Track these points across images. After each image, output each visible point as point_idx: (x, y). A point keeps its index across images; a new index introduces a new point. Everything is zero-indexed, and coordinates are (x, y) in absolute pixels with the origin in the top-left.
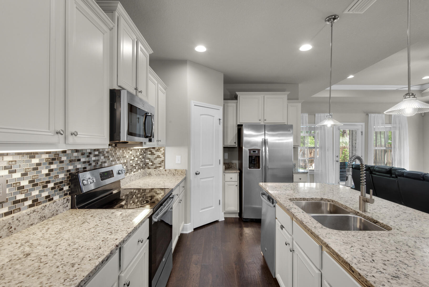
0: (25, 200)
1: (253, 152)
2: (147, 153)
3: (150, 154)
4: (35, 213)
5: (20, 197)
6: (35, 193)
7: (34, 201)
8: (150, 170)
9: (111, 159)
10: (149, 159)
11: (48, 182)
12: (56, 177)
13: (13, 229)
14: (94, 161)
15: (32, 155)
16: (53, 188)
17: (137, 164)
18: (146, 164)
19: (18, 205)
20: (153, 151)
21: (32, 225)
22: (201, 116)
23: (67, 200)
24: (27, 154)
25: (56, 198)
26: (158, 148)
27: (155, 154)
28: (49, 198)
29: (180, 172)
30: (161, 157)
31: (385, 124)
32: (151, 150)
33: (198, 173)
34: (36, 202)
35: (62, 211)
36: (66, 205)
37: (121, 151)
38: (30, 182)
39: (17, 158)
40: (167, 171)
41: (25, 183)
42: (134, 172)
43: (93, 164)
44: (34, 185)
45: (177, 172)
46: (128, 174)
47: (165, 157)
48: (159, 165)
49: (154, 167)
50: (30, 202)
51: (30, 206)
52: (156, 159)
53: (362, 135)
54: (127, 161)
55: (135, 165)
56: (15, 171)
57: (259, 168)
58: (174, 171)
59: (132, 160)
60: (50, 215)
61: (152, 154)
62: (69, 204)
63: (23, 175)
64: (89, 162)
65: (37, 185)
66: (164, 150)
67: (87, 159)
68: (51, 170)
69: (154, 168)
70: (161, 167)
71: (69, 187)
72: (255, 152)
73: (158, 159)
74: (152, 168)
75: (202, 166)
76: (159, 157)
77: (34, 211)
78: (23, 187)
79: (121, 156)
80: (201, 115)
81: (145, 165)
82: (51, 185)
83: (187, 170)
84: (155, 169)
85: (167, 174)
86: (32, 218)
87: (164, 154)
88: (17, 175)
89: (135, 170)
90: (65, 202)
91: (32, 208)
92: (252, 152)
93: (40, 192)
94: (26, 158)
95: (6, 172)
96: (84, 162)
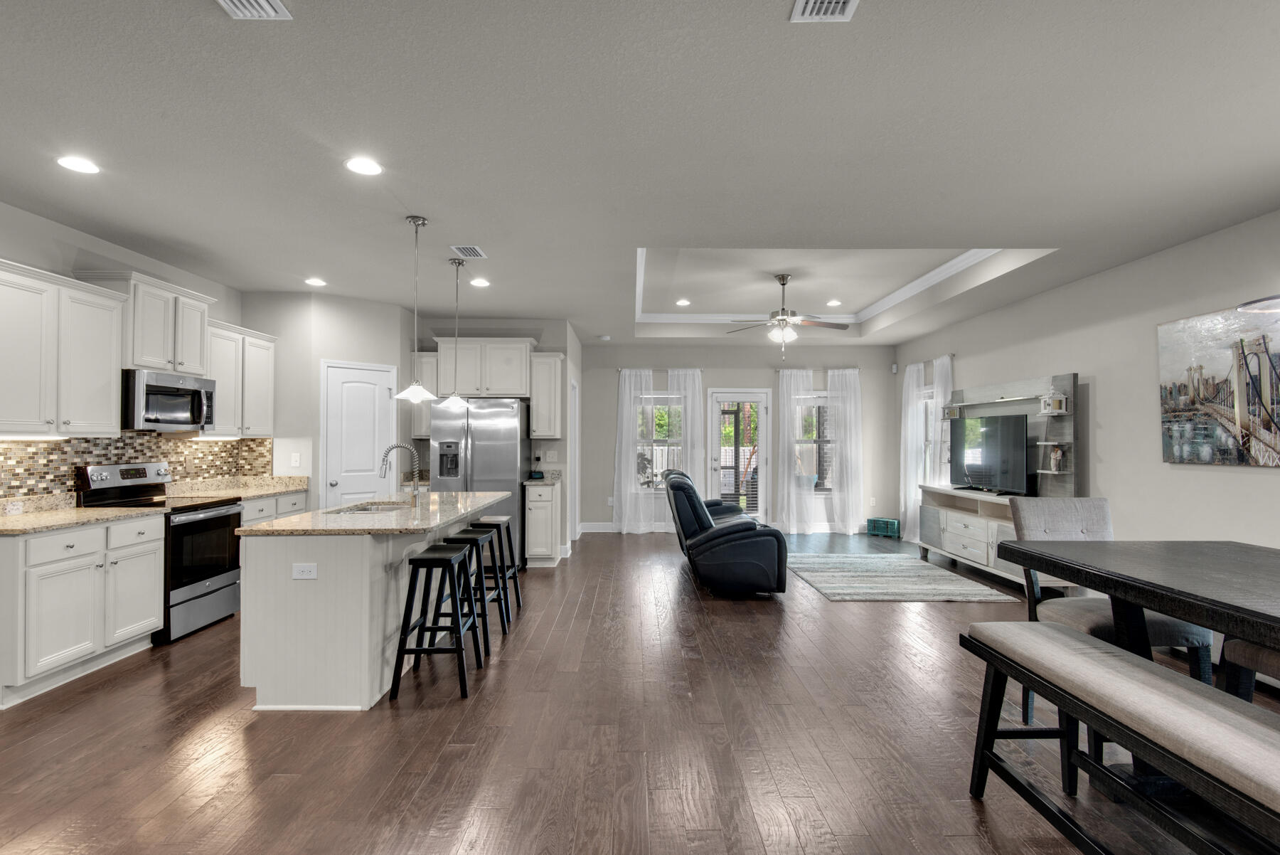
0: (20, 487)
1: (448, 447)
2: (241, 448)
3: (246, 451)
4: (30, 501)
5: (15, 483)
6: (31, 482)
7: (29, 490)
8: (246, 478)
9: (149, 454)
10: (245, 459)
11: (48, 473)
12: (57, 468)
13: (7, 511)
14: (116, 455)
15: (29, 444)
16: (52, 481)
17: (212, 466)
18: (239, 469)
19: (12, 491)
20: (251, 446)
21: (27, 512)
22: (345, 384)
23: (71, 496)
24: (22, 442)
25: (57, 492)
26: (260, 441)
27: (254, 451)
28: (48, 491)
29: (298, 481)
30: (265, 456)
31: (814, 390)
32: (249, 443)
33: (334, 483)
34: (31, 491)
35: (63, 507)
36: (69, 502)
37: (171, 444)
38: (26, 470)
39: (13, 446)
40: (276, 480)
41: (20, 470)
42: (204, 478)
43: (114, 459)
44: (30, 474)
45: (292, 481)
46: (188, 480)
47: (272, 456)
48: (263, 470)
49: (254, 472)
50: (25, 490)
51: (25, 494)
52: (257, 459)
53: (767, 413)
54: (185, 459)
55: (208, 466)
56: (10, 458)
57: (456, 474)
58: (288, 479)
59: (198, 458)
60: (47, 508)
61: (251, 450)
62: (74, 502)
63: (18, 462)
64: (105, 455)
65: (33, 474)
66: (272, 443)
67: (103, 452)
68: (51, 461)
69: (254, 475)
70: (265, 472)
71: (75, 483)
72: (450, 447)
73: (260, 459)
74: (250, 475)
75: (347, 471)
76: (262, 455)
77: (29, 499)
78: (18, 474)
79: (170, 451)
80: (343, 383)
81: (237, 470)
82: (50, 477)
83: (311, 477)
84: (255, 477)
85: (275, 484)
86: (27, 505)
87: (271, 451)
88: (12, 462)
89: (206, 475)
90: (68, 498)
91: (28, 497)
92: (445, 447)
93: (36, 481)
94: (22, 446)
96: (98, 456)
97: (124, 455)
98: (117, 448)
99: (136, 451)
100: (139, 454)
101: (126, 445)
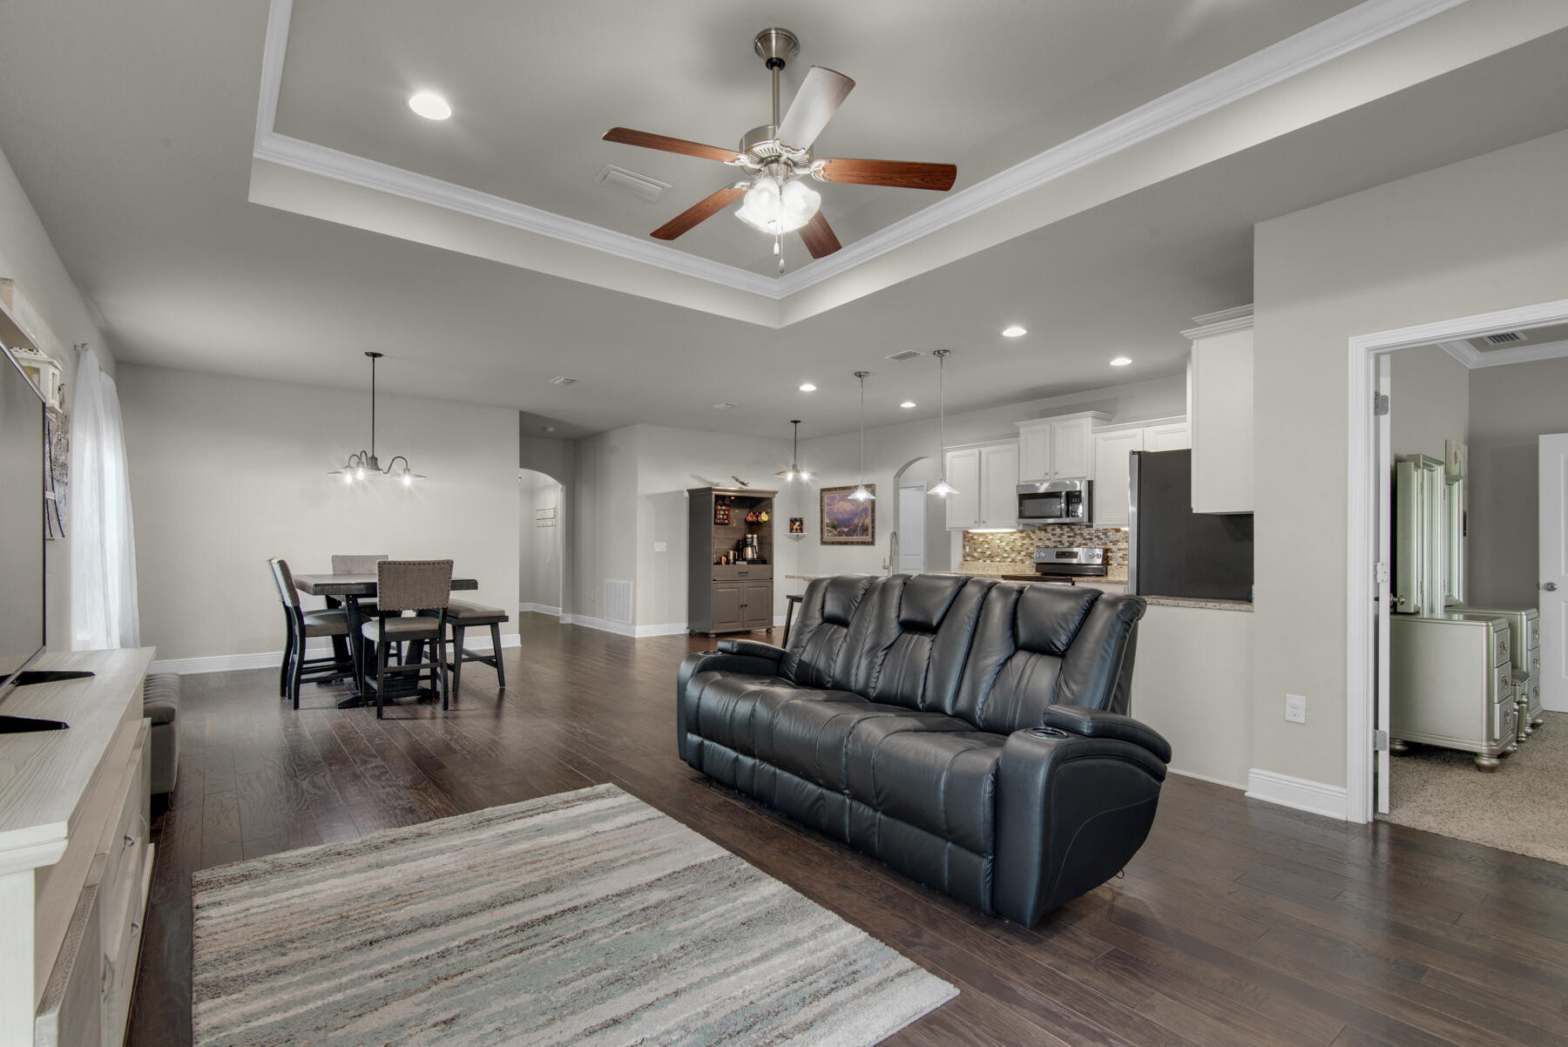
0: (1007, 557)
5: (1005, 555)
6: (1013, 555)
11: (1022, 551)
12: (1028, 549)
14: (1068, 542)
25: (1027, 562)
28: (1022, 561)
34: (1013, 561)
41: (1007, 548)
44: (1012, 551)
50: (1009, 560)
64: (1060, 542)
67: (1058, 539)
68: (1024, 544)
82: (1023, 553)
88: (1004, 544)
93: (1016, 555)
95: (998, 542)
96: (1054, 542)
97: (1075, 542)
98: (1069, 537)
99: (1085, 539)
100: (1088, 542)
101: (1076, 534)
